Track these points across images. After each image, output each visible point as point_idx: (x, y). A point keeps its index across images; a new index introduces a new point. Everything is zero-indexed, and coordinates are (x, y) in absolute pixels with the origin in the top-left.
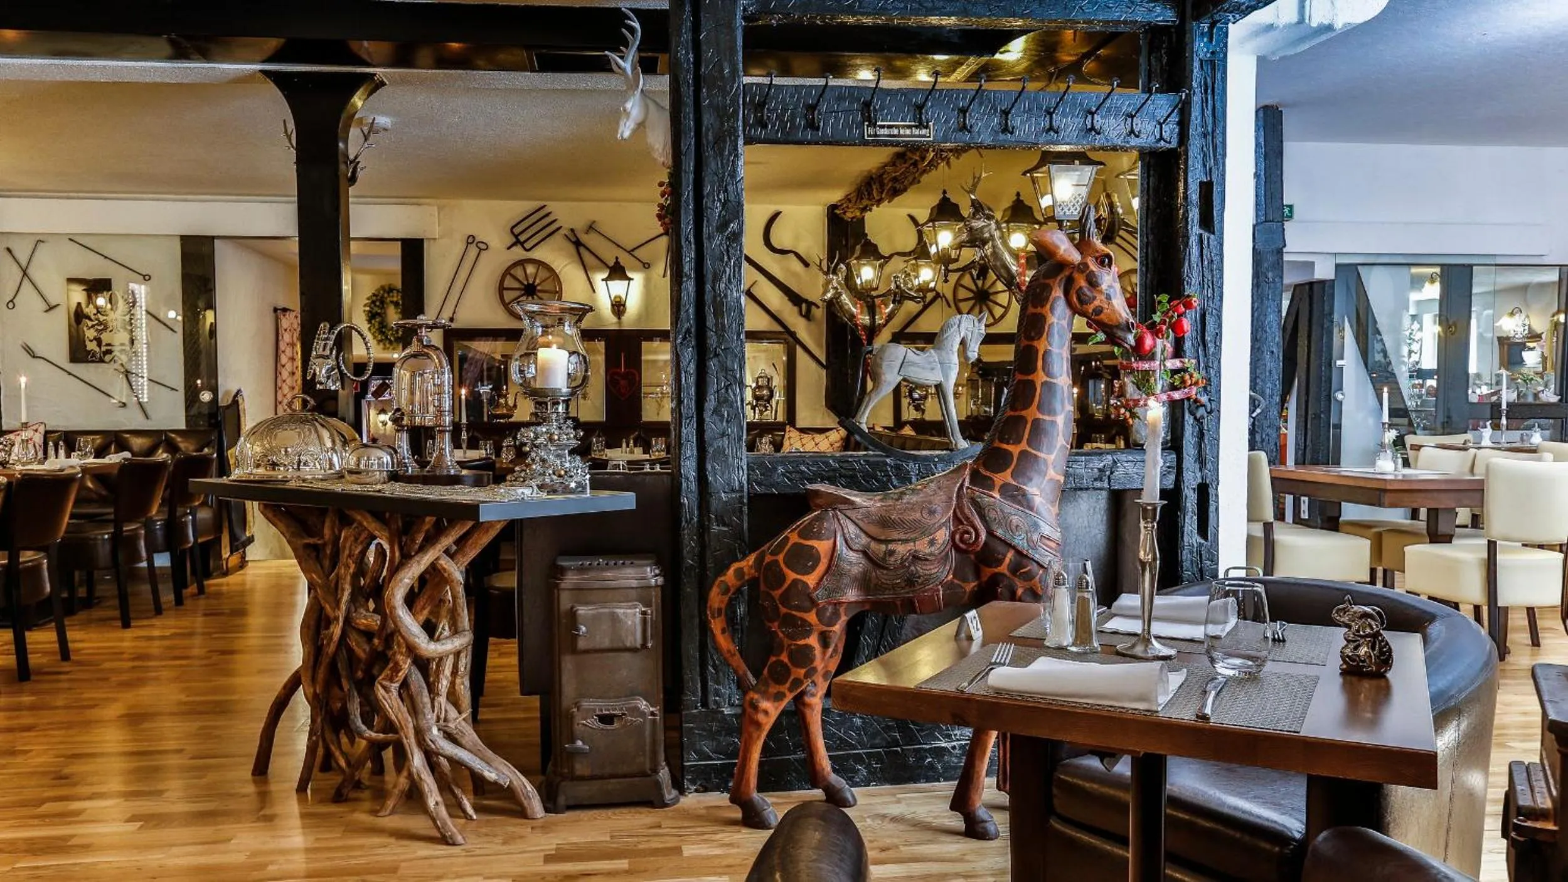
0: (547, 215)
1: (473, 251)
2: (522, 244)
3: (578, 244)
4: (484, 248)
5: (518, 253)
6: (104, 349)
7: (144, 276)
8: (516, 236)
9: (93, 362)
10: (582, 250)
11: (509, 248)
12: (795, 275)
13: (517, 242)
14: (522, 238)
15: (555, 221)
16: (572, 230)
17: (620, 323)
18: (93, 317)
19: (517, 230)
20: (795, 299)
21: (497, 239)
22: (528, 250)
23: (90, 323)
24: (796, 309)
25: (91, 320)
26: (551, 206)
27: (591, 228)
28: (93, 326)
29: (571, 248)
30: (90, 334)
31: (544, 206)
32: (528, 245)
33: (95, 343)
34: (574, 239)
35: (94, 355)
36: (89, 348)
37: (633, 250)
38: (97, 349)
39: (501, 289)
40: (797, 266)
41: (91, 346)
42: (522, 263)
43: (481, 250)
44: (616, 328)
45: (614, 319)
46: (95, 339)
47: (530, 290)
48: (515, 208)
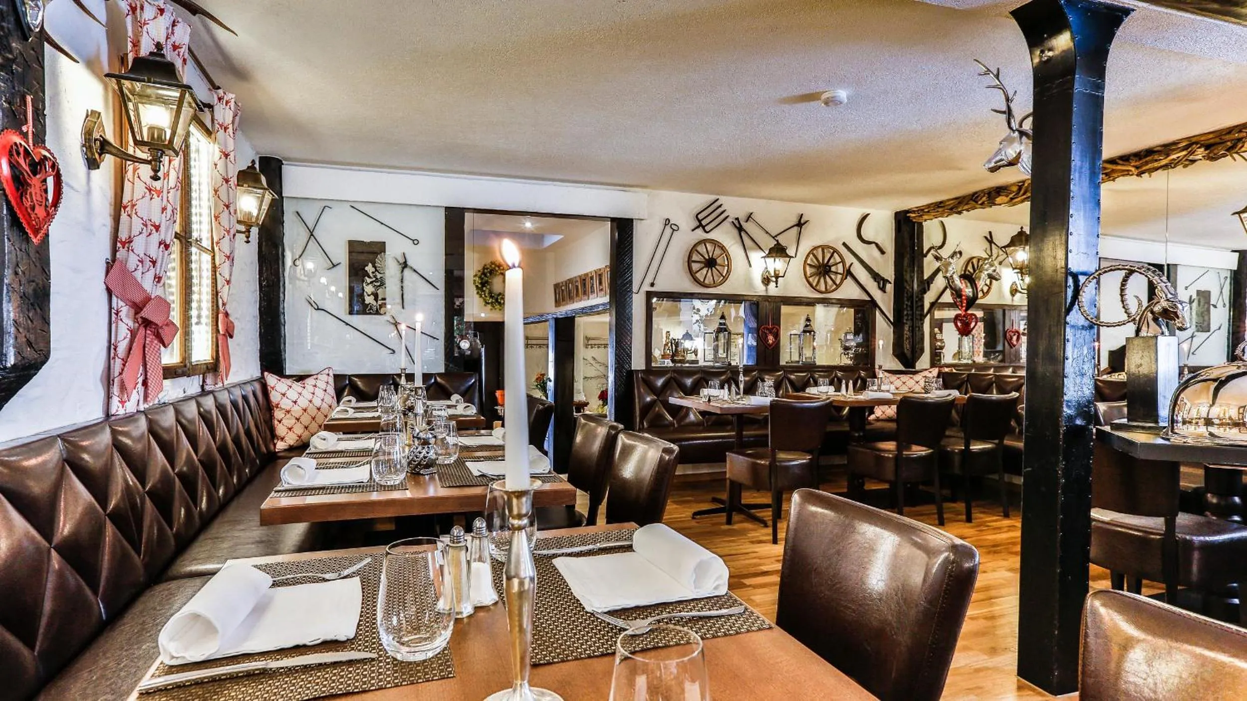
0: (720, 206)
1: (668, 231)
2: (704, 227)
3: (740, 229)
4: (675, 229)
5: (700, 234)
6: (380, 302)
7: (413, 241)
8: (700, 221)
9: (370, 314)
10: (743, 234)
11: (693, 230)
12: (874, 259)
13: (700, 225)
14: (704, 223)
15: (724, 211)
16: (737, 219)
17: (767, 290)
18: (371, 275)
19: (700, 217)
20: (876, 276)
21: (685, 222)
22: (707, 232)
23: (369, 280)
24: (876, 284)
25: (369, 277)
26: (723, 200)
27: (749, 217)
28: (371, 282)
29: (736, 232)
30: (369, 289)
31: (717, 200)
32: (708, 228)
33: (372, 297)
34: (738, 225)
35: (371, 309)
36: (367, 302)
37: (776, 236)
38: (374, 303)
39: (690, 261)
40: (876, 253)
41: (369, 300)
42: (704, 242)
43: (674, 230)
44: (765, 294)
45: (763, 288)
46: (372, 294)
47: (710, 263)
48: (700, 200)
